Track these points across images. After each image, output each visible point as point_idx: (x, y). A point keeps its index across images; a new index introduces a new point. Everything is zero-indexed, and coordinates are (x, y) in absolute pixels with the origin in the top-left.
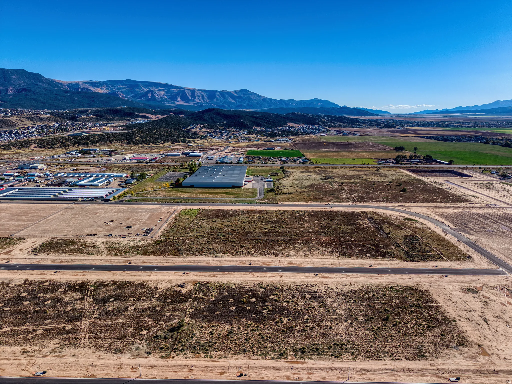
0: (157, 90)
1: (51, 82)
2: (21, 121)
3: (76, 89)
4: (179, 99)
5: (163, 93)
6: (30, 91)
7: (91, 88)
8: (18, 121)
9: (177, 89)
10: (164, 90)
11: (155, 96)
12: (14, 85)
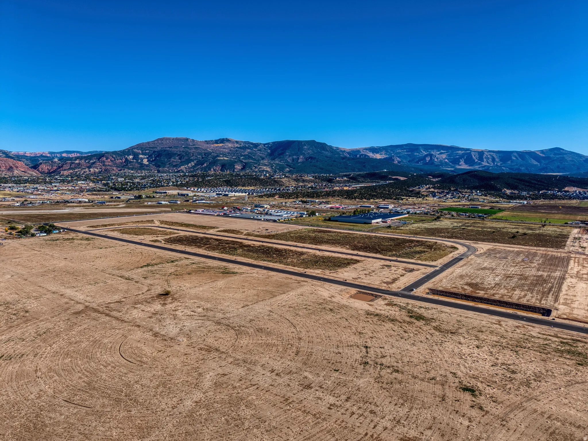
0: (438, 153)
1: (335, 151)
2: (289, 181)
3: (354, 155)
4: (462, 162)
5: (444, 156)
6: (315, 158)
7: (371, 155)
8: (287, 182)
9: (462, 151)
10: (447, 153)
11: (434, 160)
12: (304, 154)
